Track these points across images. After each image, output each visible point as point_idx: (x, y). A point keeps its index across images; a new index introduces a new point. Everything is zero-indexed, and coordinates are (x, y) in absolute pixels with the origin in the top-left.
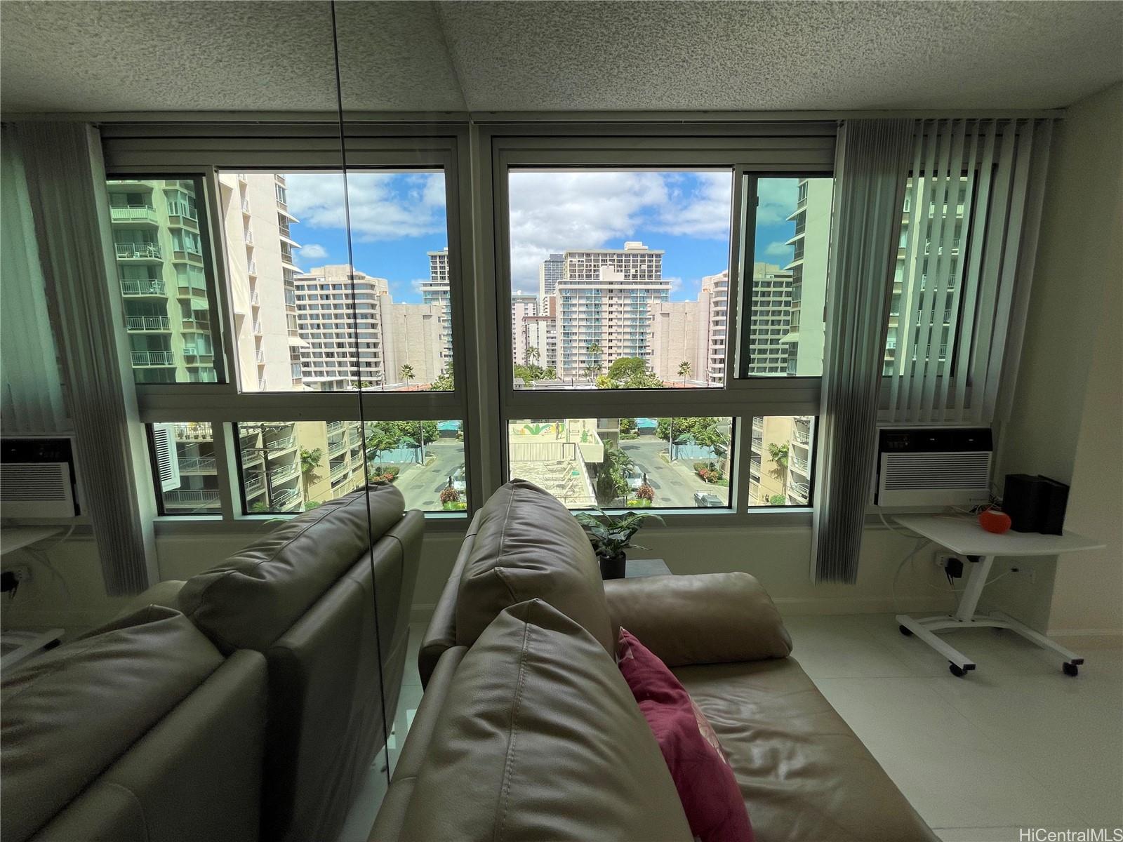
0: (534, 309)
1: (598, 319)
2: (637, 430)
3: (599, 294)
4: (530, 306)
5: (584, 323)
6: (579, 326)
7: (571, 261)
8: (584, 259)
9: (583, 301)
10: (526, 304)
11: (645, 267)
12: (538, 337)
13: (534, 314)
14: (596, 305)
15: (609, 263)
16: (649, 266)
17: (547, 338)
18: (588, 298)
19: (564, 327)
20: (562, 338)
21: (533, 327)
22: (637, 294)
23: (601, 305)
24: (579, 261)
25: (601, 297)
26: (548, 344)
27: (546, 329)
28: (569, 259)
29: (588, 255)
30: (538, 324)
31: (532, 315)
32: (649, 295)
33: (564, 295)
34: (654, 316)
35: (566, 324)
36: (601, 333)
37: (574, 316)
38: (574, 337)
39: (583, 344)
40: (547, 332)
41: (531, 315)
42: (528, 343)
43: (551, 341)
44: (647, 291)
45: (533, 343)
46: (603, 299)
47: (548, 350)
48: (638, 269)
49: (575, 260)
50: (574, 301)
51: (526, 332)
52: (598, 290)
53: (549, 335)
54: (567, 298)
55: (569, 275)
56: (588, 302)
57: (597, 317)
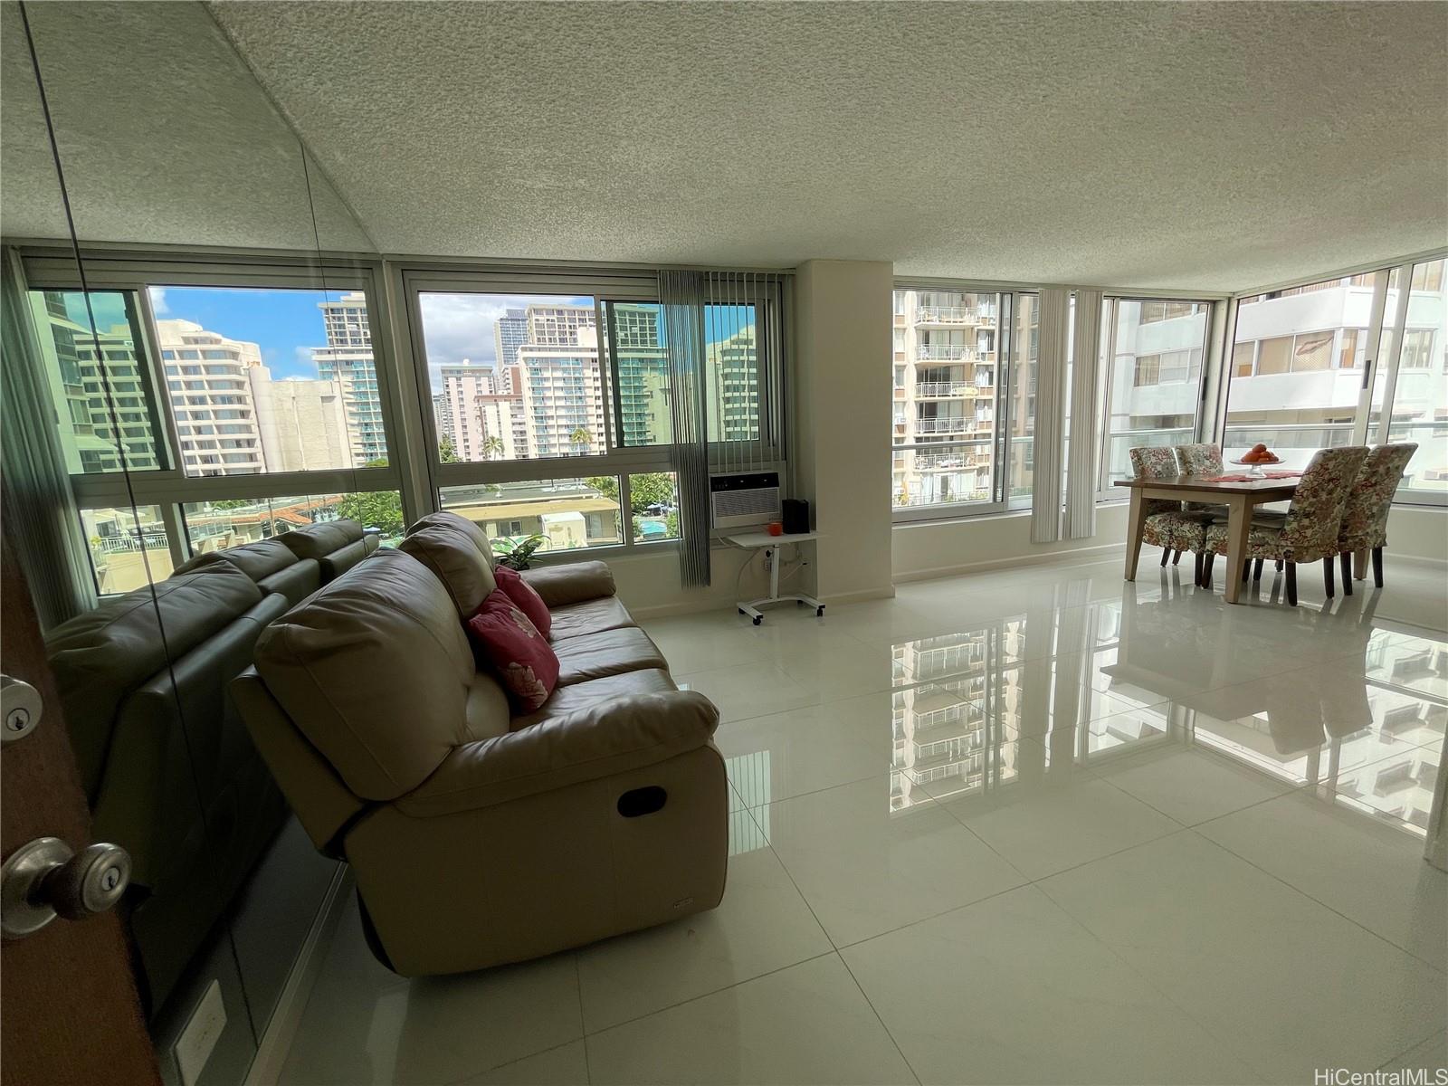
0: (490, 385)
1: (580, 398)
2: (642, 537)
3: (578, 364)
4: (484, 381)
5: (562, 403)
6: (556, 407)
7: (537, 320)
8: (555, 317)
9: (559, 374)
10: (478, 378)
11: (636, 330)
12: (499, 423)
13: (491, 392)
14: (576, 379)
15: (588, 323)
16: (641, 329)
17: (513, 424)
18: (564, 370)
19: (535, 408)
20: (535, 424)
21: (490, 410)
22: (628, 364)
23: (583, 379)
24: (548, 320)
25: (582, 368)
26: (514, 432)
27: (509, 412)
28: (534, 317)
29: (560, 312)
30: (497, 406)
31: (488, 394)
32: (644, 365)
33: (531, 365)
34: (651, 392)
35: (537, 405)
36: (587, 416)
37: (548, 394)
38: (551, 422)
39: (564, 431)
40: (512, 416)
41: (486, 392)
42: (484, 433)
43: (518, 428)
44: (641, 360)
45: (493, 431)
46: (585, 371)
47: (515, 440)
48: (629, 333)
49: (543, 318)
50: (547, 374)
51: (481, 416)
52: (577, 360)
53: (515, 420)
54: (536, 369)
55: (536, 339)
56: (565, 375)
57: (579, 394)
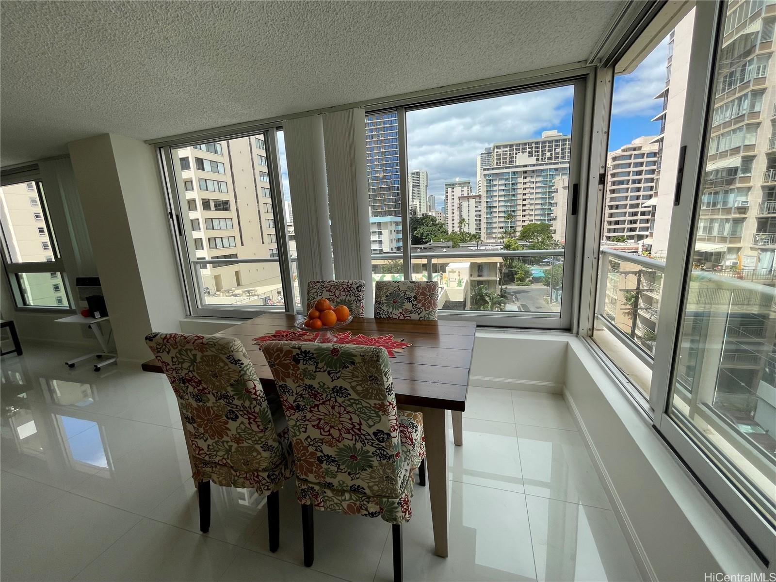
0: (468, 191)
1: (514, 195)
2: (531, 279)
3: (515, 175)
4: (465, 189)
5: (503, 198)
6: (499, 201)
7: (497, 152)
8: (507, 149)
9: (503, 182)
10: (462, 187)
11: (559, 150)
12: (469, 211)
13: (468, 194)
14: (512, 184)
15: (528, 150)
16: (562, 149)
17: (476, 211)
18: (506, 179)
19: (487, 202)
20: (485, 211)
21: (465, 204)
22: (547, 173)
23: (517, 183)
24: (504, 151)
25: (517, 178)
26: (476, 216)
27: (475, 205)
28: (496, 150)
29: (511, 146)
30: (469, 202)
32: (557, 172)
33: (487, 178)
34: (557, 189)
35: (489, 200)
36: (516, 205)
37: (495, 194)
38: (495, 210)
39: (502, 214)
40: (476, 206)
41: (465, 195)
42: (461, 216)
43: (478, 213)
44: (556, 169)
45: (465, 216)
46: (518, 179)
47: (476, 220)
48: (553, 152)
49: (500, 151)
50: (495, 183)
51: (460, 208)
52: (514, 173)
53: (477, 209)
54: (490, 180)
55: (495, 163)
56: (506, 182)
57: (513, 193)
